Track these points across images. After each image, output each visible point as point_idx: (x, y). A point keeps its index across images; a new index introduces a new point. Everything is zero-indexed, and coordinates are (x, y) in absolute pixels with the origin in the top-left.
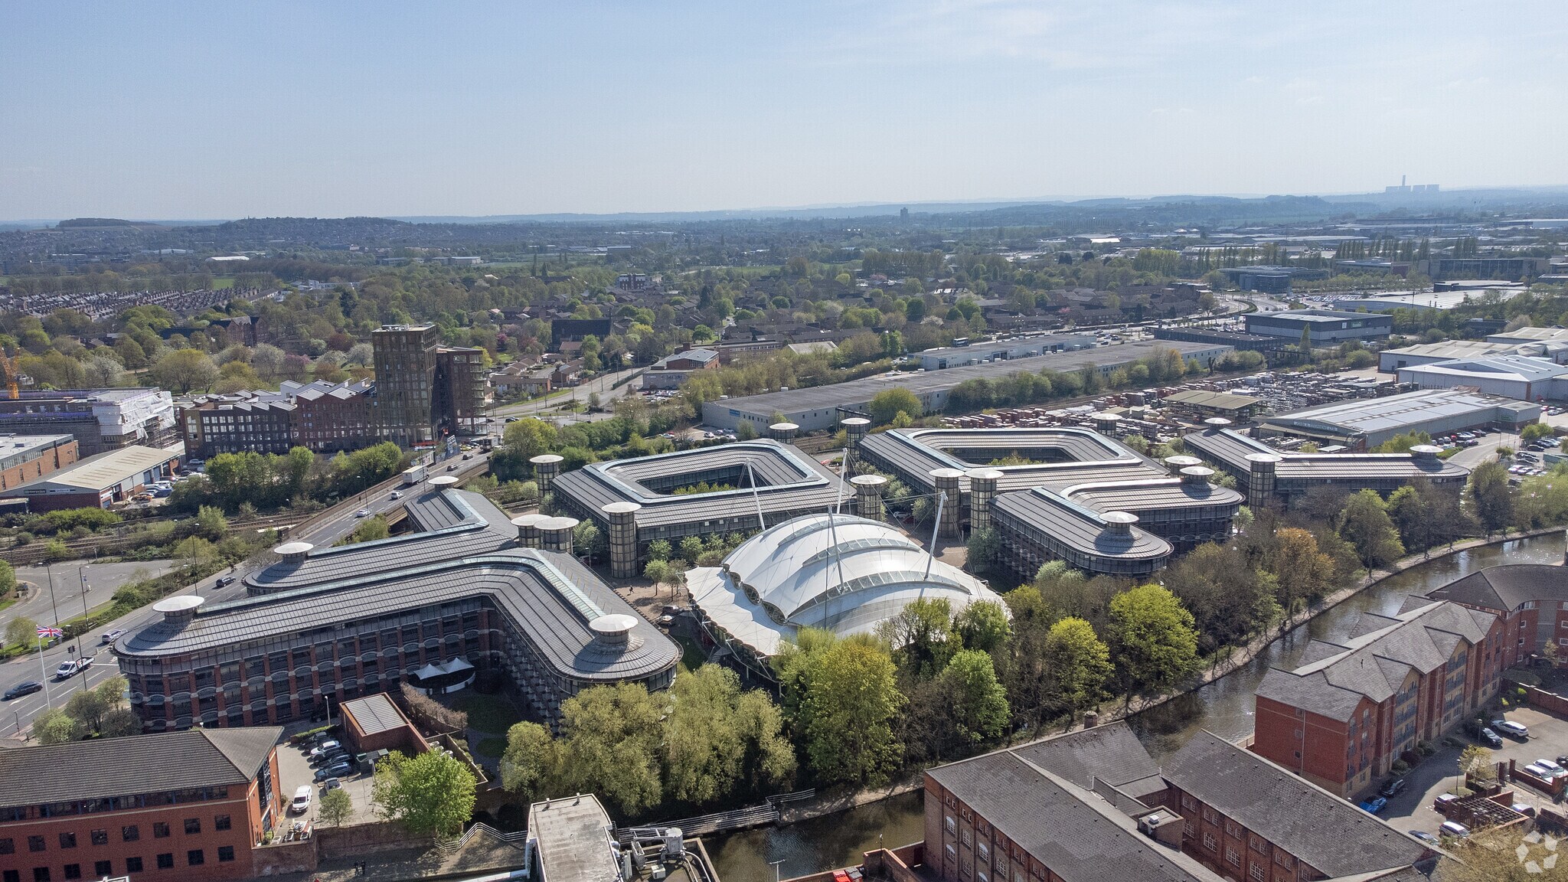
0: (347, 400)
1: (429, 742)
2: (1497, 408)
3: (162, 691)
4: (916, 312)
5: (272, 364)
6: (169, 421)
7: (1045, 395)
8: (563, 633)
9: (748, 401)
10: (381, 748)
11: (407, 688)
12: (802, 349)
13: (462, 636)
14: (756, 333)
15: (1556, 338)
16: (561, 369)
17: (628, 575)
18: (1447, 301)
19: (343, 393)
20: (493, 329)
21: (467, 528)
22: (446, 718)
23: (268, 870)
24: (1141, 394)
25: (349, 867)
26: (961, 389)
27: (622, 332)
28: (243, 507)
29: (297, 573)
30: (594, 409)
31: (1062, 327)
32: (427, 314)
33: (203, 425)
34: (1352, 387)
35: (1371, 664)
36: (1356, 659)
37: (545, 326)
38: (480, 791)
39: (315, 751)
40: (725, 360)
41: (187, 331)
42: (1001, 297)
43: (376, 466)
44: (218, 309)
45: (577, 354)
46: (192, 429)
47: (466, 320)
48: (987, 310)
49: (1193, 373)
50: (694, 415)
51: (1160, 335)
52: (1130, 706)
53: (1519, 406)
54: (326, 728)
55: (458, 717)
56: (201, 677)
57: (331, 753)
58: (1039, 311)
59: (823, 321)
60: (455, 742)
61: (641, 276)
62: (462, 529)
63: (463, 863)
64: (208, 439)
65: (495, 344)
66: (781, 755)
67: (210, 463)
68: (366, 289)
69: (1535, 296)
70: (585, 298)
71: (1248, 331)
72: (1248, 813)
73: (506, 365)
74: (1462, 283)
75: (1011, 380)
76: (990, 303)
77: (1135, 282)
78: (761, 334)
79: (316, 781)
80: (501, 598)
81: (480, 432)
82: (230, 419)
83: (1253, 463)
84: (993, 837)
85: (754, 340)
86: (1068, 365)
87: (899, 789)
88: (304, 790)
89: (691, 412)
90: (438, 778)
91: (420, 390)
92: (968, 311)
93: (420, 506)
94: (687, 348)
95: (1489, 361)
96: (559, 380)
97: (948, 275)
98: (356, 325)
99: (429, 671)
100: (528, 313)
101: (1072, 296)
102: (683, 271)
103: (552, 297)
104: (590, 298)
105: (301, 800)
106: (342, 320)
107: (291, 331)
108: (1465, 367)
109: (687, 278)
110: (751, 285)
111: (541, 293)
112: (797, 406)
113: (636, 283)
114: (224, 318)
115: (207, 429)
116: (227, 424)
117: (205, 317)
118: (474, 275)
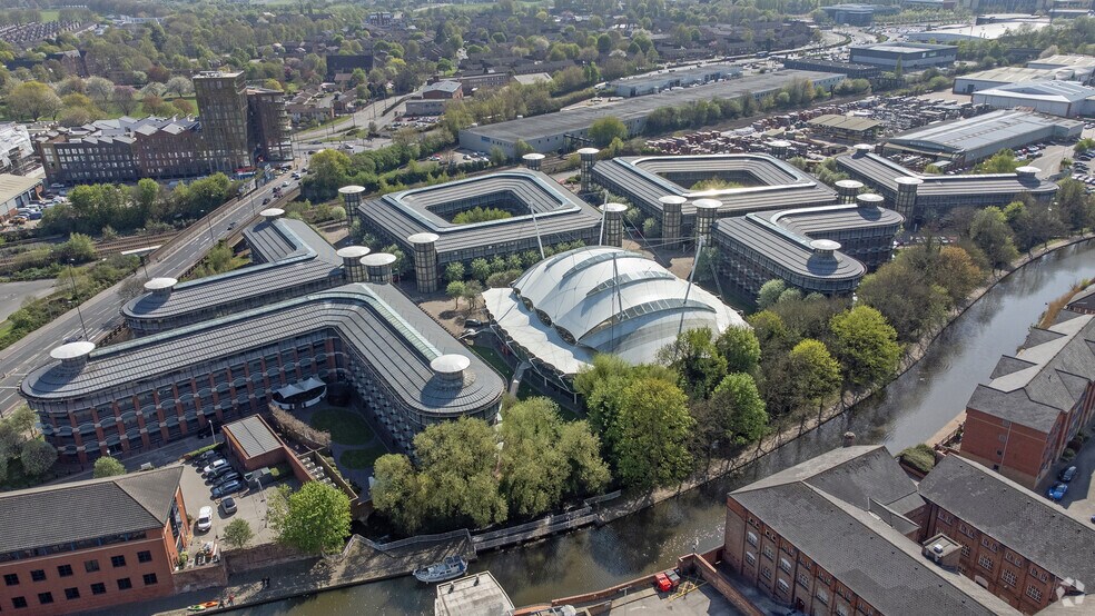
0: (178, 135)
1: (300, 459)
2: (1054, 126)
3: (70, 424)
4: (605, 46)
5: (105, 94)
6: (28, 150)
7: (716, 118)
8: (406, 369)
9: (493, 129)
10: (263, 467)
11: (274, 407)
12: (526, 80)
13: (313, 359)
14: (486, 66)
15: (1080, 63)
16: (340, 98)
17: (431, 290)
18: (993, 32)
19: (174, 128)
20: (279, 62)
21: (301, 258)
22: (312, 437)
23: (187, 588)
24: (787, 117)
25: (254, 581)
26: (654, 114)
27: (381, 65)
28: (104, 230)
29: (166, 304)
30: (373, 134)
31: (713, 57)
32: (223, 48)
33: (58, 156)
34: (943, 109)
35: (1055, 379)
36: (1045, 376)
37: (321, 61)
38: (354, 508)
39: (207, 469)
40: (467, 91)
41: (29, 63)
42: (663, 31)
43: (210, 193)
44: (50, 42)
45: (350, 85)
46: (50, 159)
47: (256, 54)
48: (656, 43)
49: (819, 97)
50: (453, 141)
51: (789, 65)
52: (845, 400)
53: (1069, 124)
54: (213, 446)
55: (323, 437)
56: (101, 412)
57: (222, 473)
58: (694, 44)
59: (534, 54)
60: (323, 458)
61: (386, 14)
62: (296, 259)
63: (348, 574)
64: (64, 166)
65: (283, 75)
66: (598, 470)
67: (71, 193)
68: (171, 25)
69: (1056, 28)
70: (346, 33)
71: (851, 61)
72: (1004, 531)
73: (295, 94)
74: (998, 16)
75: (691, 107)
76: (657, 37)
77: (760, 18)
78: (490, 66)
79: (213, 498)
80: (345, 330)
81: (287, 158)
82: (81, 151)
83: (900, 185)
84: (798, 557)
85: (486, 72)
86: (730, 92)
87: (685, 486)
88: (205, 512)
89: (451, 138)
90: (322, 508)
91: (237, 127)
92: (645, 46)
93: (256, 235)
94: (436, 80)
95: (1039, 84)
96: (339, 108)
97: (619, 12)
98: (168, 58)
99: (289, 390)
100: (303, 47)
101: (716, 31)
102: (416, 8)
103: (320, 34)
104: (349, 33)
105: (206, 520)
106: (156, 54)
107: (116, 64)
108: (1023, 91)
109: (421, 14)
110: (472, 21)
111: (311, 29)
112: (534, 133)
113: (383, 20)
114: (58, 52)
115: (63, 159)
116: (78, 155)
117: (40, 50)
118: (255, 13)
